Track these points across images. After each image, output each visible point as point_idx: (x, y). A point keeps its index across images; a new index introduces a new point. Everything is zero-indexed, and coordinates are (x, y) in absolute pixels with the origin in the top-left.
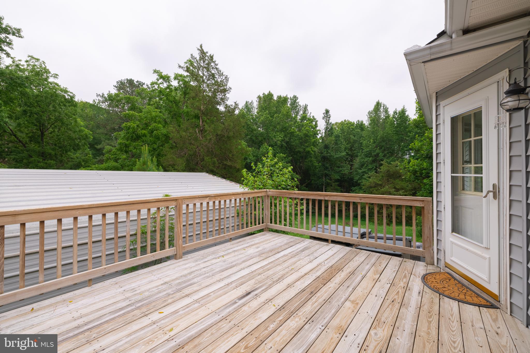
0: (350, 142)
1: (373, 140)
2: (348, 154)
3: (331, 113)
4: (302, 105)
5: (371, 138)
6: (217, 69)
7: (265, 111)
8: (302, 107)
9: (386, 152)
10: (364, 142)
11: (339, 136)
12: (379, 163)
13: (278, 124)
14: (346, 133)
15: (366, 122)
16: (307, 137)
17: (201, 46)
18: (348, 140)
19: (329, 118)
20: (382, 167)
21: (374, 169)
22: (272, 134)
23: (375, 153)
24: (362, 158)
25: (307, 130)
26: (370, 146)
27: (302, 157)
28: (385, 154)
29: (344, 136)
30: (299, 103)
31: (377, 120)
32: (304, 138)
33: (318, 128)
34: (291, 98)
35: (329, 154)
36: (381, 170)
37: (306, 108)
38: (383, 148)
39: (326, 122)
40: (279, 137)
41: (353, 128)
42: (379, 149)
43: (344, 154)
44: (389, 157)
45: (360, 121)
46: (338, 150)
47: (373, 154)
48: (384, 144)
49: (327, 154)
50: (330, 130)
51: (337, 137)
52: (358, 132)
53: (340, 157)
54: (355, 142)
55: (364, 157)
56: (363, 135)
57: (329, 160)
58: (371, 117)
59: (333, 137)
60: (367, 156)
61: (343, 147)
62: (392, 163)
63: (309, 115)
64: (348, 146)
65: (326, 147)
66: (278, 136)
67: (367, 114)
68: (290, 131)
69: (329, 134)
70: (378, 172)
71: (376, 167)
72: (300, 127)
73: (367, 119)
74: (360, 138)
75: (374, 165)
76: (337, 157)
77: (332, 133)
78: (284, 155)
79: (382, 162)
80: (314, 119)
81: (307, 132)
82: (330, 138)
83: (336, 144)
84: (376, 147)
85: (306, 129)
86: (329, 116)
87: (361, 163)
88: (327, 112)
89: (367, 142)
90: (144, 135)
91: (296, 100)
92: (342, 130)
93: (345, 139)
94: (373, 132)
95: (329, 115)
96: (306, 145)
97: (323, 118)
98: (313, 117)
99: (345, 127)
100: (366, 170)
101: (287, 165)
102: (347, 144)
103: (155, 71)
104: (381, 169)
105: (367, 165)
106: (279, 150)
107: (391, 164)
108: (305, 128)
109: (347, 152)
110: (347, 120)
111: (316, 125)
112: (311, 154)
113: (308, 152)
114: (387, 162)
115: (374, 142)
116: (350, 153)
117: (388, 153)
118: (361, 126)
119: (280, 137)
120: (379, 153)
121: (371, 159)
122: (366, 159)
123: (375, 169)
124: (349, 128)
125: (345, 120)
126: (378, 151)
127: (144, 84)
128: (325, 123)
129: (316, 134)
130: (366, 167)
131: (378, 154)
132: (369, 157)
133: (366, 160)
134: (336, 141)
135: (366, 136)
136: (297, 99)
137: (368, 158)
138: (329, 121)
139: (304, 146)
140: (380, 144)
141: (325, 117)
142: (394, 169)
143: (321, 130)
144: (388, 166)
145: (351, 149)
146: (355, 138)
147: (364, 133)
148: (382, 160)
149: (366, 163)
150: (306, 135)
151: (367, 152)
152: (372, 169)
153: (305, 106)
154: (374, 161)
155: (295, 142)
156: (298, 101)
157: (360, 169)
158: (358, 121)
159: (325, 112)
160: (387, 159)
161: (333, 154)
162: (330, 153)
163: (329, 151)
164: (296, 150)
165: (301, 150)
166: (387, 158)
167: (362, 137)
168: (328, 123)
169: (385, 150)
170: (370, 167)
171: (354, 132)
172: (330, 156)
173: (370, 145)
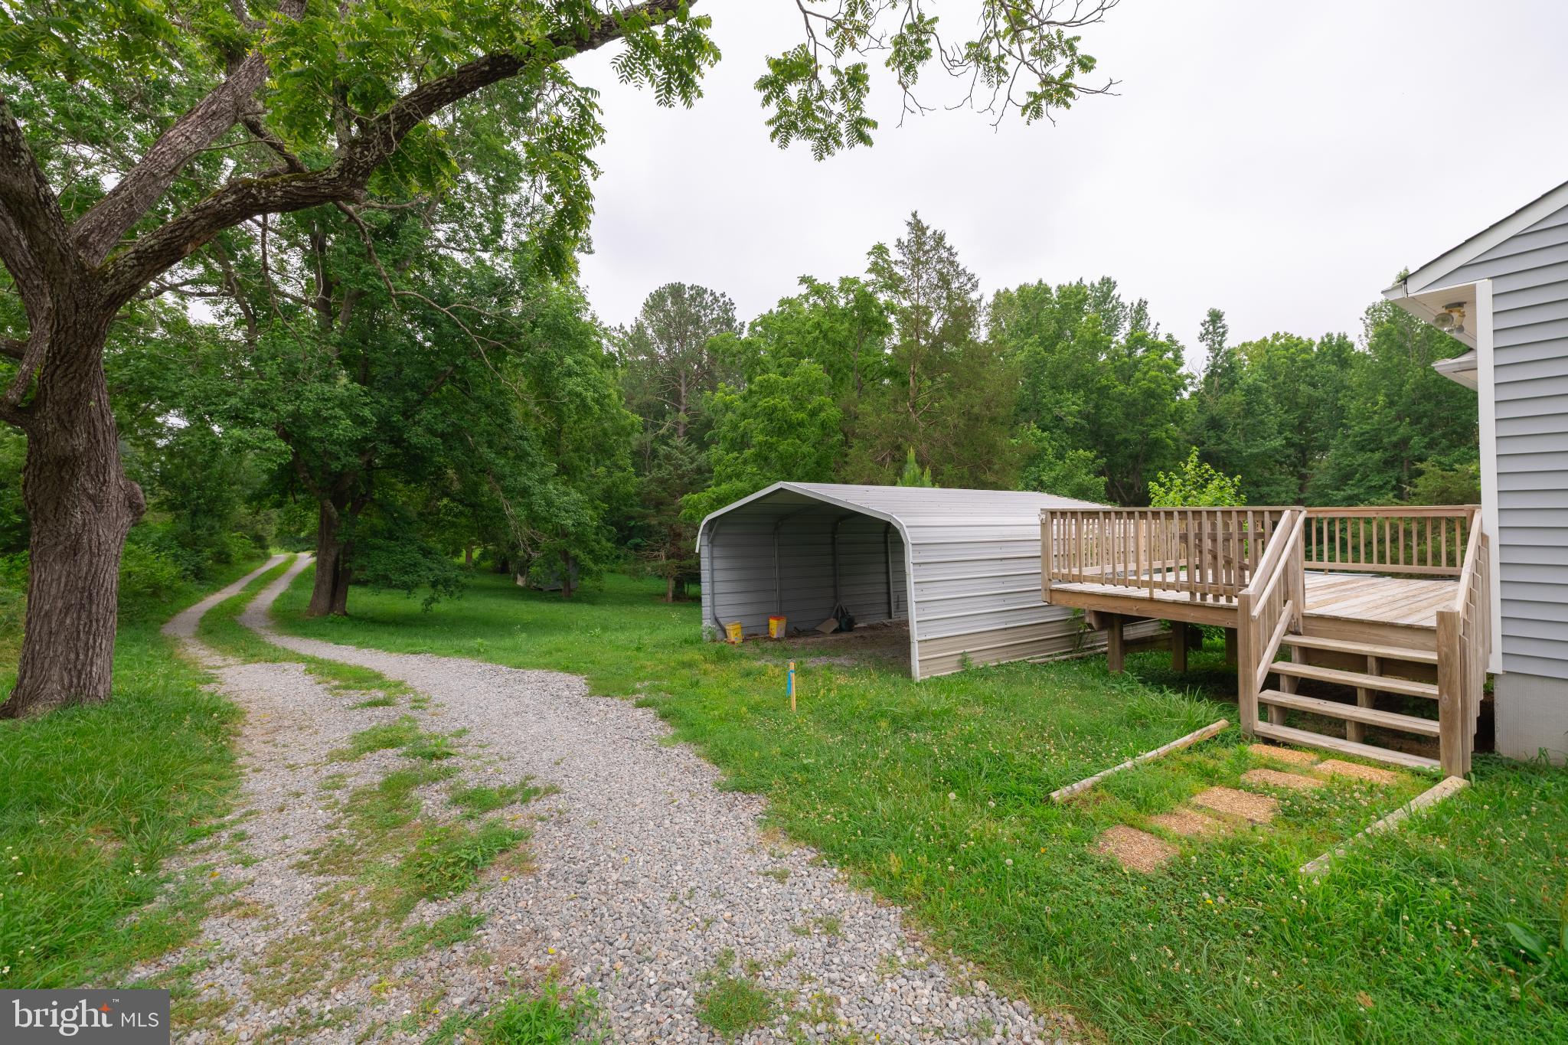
0: (1297, 403)
1: (1387, 395)
2: (1290, 444)
3: (1227, 320)
4: (1127, 304)
5: (1376, 391)
6: (952, 263)
7: (1029, 336)
8: (1128, 310)
9: (1438, 433)
10: (1353, 406)
11: (1258, 390)
12: (1409, 469)
13: (1068, 367)
14: (1281, 379)
15: (1360, 339)
16: (1153, 398)
17: (914, 215)
18: (1289, 401)
19: (1224, 334)
20: (1420, 481)
21: (1389, 487)
22: (1049, 397)
23: (1394, 439)
24: (1342, 456)
25: (1154, 380)
26: (1376, 417)
27: (1135, 457)
28: (1433, 439)
29: (1274, 387)
30: (1121, 300)
31: (1401, 333)
32: (1144, 401)
33: (1183, 370)
34: (1092, 285)
35: (1223, 447)
36: (1416, 490)
37: (1141, 309)
38: (1425, 420)
39: (1211, 349)
40: (1072, 406)
41: (1307, 361)
42: (1411, 424)
43: (1278, 442)
44: (1449, 447)
45: (1335, 336)
46: (1254, 432)
47: (1386, 440)
48: (1428, 406)
49: (1219, 444)
50: (1224, 372)
51: (1253, 391)
52: (1329, 371)
53: (1264, 453)
54: (1314, 403)
55: (1350, 450)
56: (1347, 383)
57: (1224, 464)
58: (1377, 324)
59: (1237, 392)
60: (1362, 449)
61: (1272, 423)
62: (1457, 466)
63: (1150, 329)
64: (1293, 418)
65: (1215, 424)
66: (1070, 403)
67: (1364, 316)
68: (1098, 385)
69: (1221, 386)
70: (1406, 496)
71: (1399, 480)
72: (1126, 371)
73: (1362, 330)
74: (1337, 392)
75: (1391, 475)
76: (1252, 455)
77: (1234, 382)
78: (1088, 454)
79: (1419, 465)
80: (1172, 345)
81: (1153, 386)
82: (1228, 397)
83: (1249, 412)
84: (1399, 418)
85: (1152, 376)
86: (1221, 330)
87: (1340, 470)
88: (1216, 317)
89: (1365, 404)
90: (801, 424)
91: (1110, 291)
92: (1269, 367)
93: (1278, 398)
94: (1385, 373)
95: (1223, 327)
96: (1149, 421)
97: (1202, 338)
98: (1169, 336)
99: (1279, 359)
100: (1362, 490)
101: (1097, 479)
102: (1286, 412)
103: (804, 280)
104: (1416, 487)
105: (1365, 476)
106: (1067, 440)
107: (1454, 470)
108: (1145, 373)
109: (1286, 438)
110: (1282, 334)
111: (1178, 360)
112: (1167, 446)
113: (1157, 443)
114: (1440, 463)
115: (1391, 404)
116: (1296, 439)
117: (1444, 436)
118: (1338, 351)
119: (1074, 403)
120: (1411, 438)
121: (1377, 455)
122: (1360, 458)
123: (1394, 488)
124: (1294, 361)
125: (1276, 336)
126: (1403, 430)
127: (705, 291)
128: (1207, 353)
129: (1178, 386)
130: (1360, 481)
131: (1404, 442)
132: (1372, 451)
133: (1360, 461)
134: (1248, 404)
135: (1360, 385)
136: (1114, 287)
137: (1369, 454)
138: (1220, 343)
139: (1141, 424)
140: (1415, 407)
141: (1208, 333)
142: (1466, 485)
143: (1196, 374)
144: (1443, 477)
145: (1300, 427)
146: (1319, 393)
147: (1353, 377)
148: (1421, 460)
149: (1361, 469)
150: (1149, 394)
151: (1362, 434)
152: (1381, 487)
153: (1139, 305)
154: (1388, 463)
155: (1114, 415)
156: (1115, 292)
157: (1338, 489)
158: (1328, 335)
159: (1208, 319)
160: (1440, 454)
161: (1237, 444)
162: (1227, 443)
163: (1225, 437)
164: (1117, 438)
165: (1134, 437)
166: (1443, 452)
167: (1344, 387)
168: (1215, 349)
169: (1432, 426)
170: (1376, 480)
171: (1313, 373)
172: (1227, 452)
173: (1375, 413)
